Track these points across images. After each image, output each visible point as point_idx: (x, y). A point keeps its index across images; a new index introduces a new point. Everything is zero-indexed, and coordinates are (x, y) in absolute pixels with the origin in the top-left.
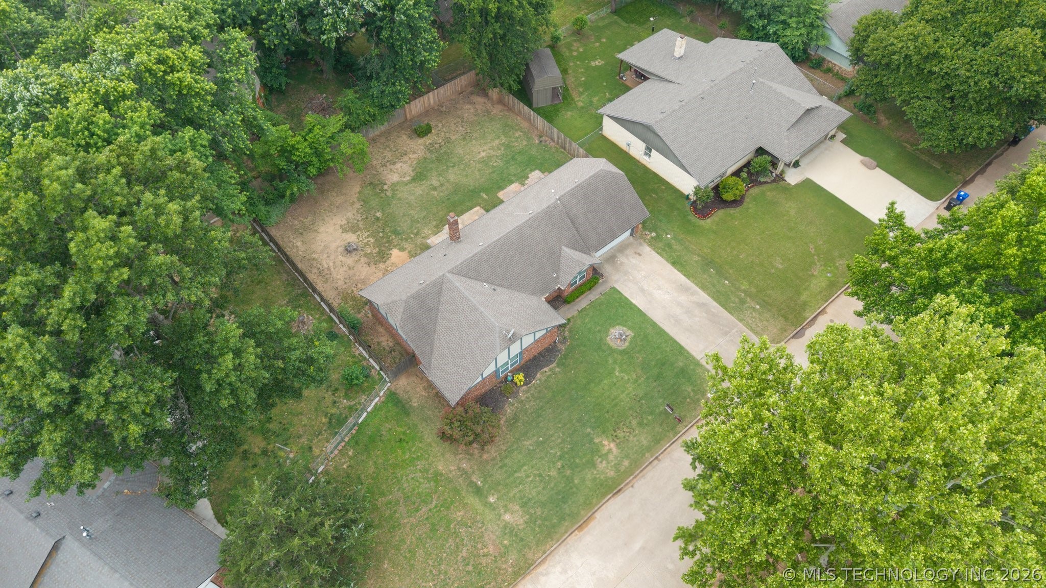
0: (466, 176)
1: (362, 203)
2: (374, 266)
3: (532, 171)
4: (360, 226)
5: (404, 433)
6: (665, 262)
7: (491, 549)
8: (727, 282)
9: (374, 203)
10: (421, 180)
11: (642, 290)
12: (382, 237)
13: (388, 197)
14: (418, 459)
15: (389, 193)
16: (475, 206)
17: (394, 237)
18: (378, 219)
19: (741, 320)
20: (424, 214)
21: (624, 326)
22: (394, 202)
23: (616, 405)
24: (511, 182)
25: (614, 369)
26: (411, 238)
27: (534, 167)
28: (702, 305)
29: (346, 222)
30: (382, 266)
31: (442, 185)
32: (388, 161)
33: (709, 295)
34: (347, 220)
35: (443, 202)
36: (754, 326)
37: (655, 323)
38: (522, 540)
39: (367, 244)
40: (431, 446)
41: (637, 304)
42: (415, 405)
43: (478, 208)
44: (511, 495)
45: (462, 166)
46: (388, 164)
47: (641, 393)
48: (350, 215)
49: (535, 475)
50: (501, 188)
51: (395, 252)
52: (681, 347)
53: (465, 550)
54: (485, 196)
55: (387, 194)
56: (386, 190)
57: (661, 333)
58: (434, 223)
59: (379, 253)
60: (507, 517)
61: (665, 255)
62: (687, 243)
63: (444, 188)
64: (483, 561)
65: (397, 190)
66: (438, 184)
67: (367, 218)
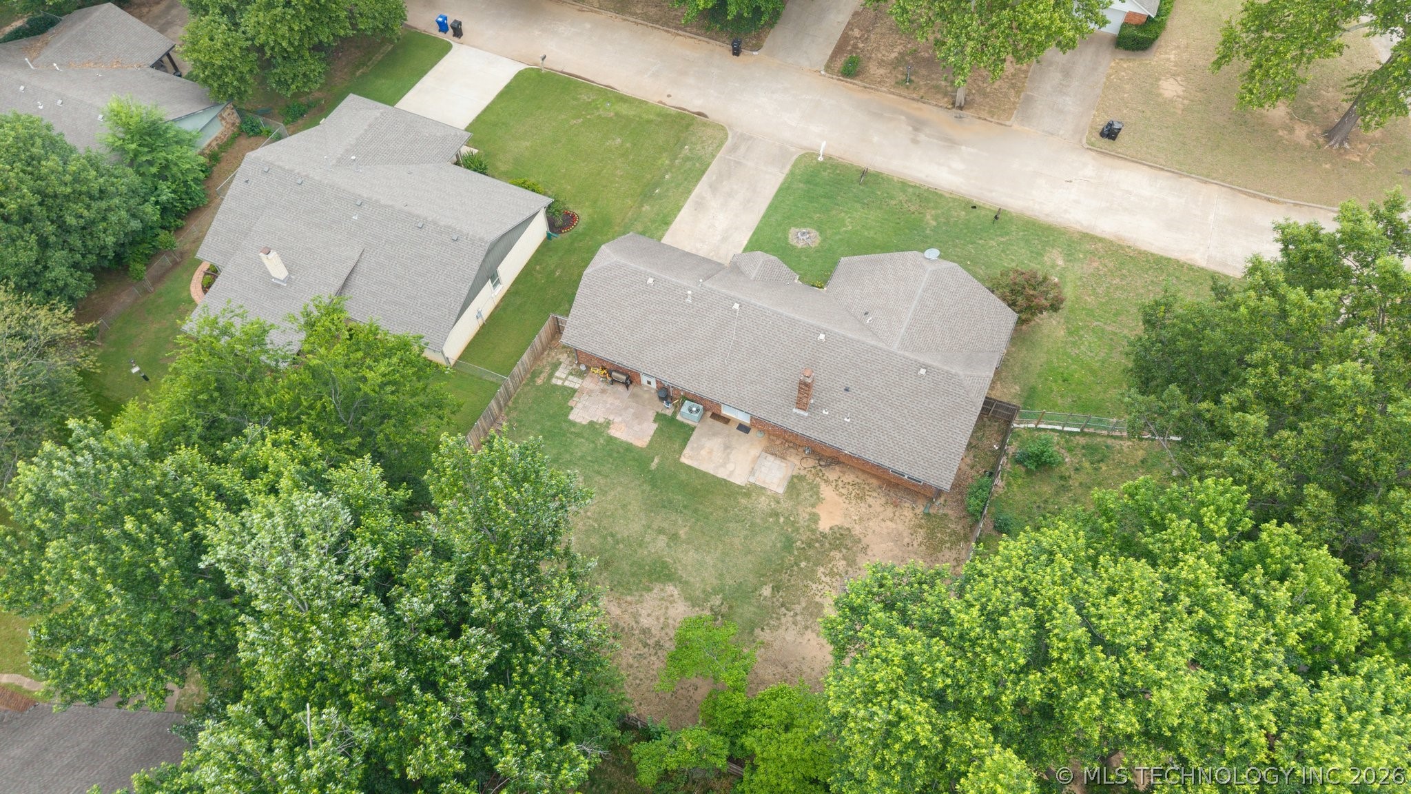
0: (624, 506)
1: (757, 631)
2: (865, 541)
3: (573, 424)
4: (804, 605)
5: (1055, 381)
6: (669, 231)
7: (1096, 264)
8: (667, 176)
9: (747, 611)
10: (665, 565)
11: (724, 239)
12: (807, 559)
13: (724, 599)
14: (1069, 356)
15: (716, 601)
16: (681, 463)
17: (799, 543)
18: (776, 589)
19: (714, 156)
20: (732, 525)
21: (787, 238)
22: (731, 582)
23: (886, 220)
24: (611, 439)
25: (846, 232)
26: (788, 518)
27: (564, 425)
28: (713, 188)
29: (809, 631)
30: (857, 530)
31: (661, 531)
32: (646, 645)
33: (695, 186)
34: (802, 634)
35: (696, 511)
36: (715, 145)
37: (764, 217)
38: (1069, 246)
39: (832, 574)
40: (1048, 350)
41: (748, 238)
42: (1017, 388)
43: (684, 460)
44: (1039, 267)
45: (605, 523)
46: (651, 642)
47: (858, 205)
48: (791, 635)
49: (1007, 255)
50: (629, 448)
51: (824, 525)
52: (780, 189)
53: (1114, 282)
54: (656, 460)
55: (718, 603)
56: (712, 609)
57: (773, 208)
58: (743, 501)
59: (837, 547)
60: (1060, 262)
61: (660, 233)
62: (627, 220)
63: (665, 525)
64: (1111, 265)
65: (704, 591)
66: (661, 537)
67: (783, 605)
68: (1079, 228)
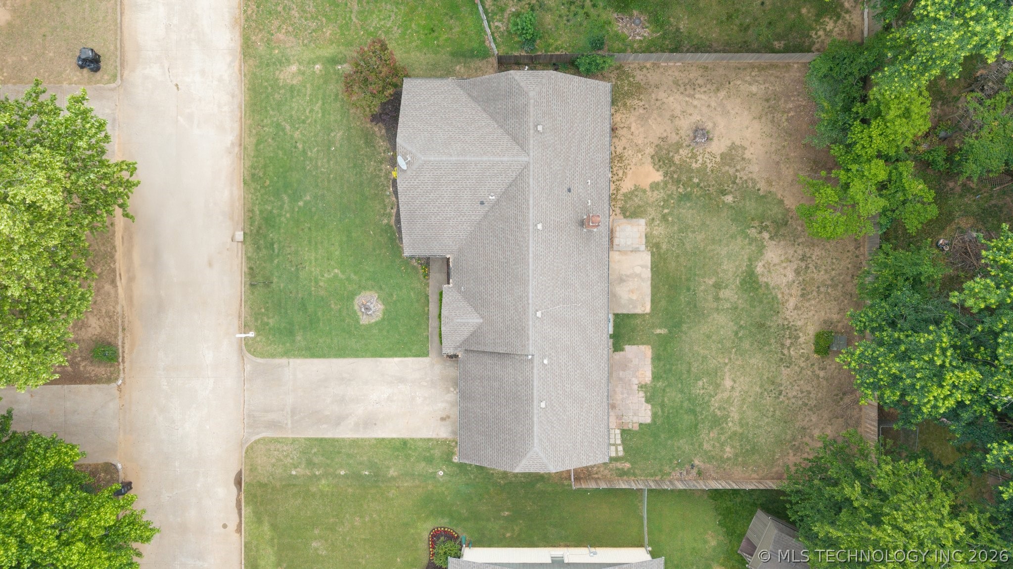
0: (709, 337)
1: (761, 193)
2: (656, 142)
3: (654, 415)
4: (727, 168)
5: (437, 38)
6: (414, 436)
7: (281, 36)
8: (342, 473)
9: (751, 206)
10: (743, 282)
11: (402, 380)
12: (690, 179)
13: (749, 227)
14: (403, 35)
15: (753, 232)
16: (652, 309)
17: (680, 190)
18: (723, 193)
19: (294, 440)
20: (688, 247)
21: (376, 323)
22: (734, 227)
23: (310, 242)
24: (656, 377)
25: (343, 272)
26: (663, 207)
27: (659, 422)
28: (339, 420)
29: (745, 156)
30: (650, 150)
31: (717, 299)
32: (807, 268)
33: (343, 440)
34: (750, 160)
35: (688, 280)
36: (279, 446)
37: (357, 356)
38: (268, 65)
39: (694, 156)
40: (405, 52)
41: (390, 359)
42: (458, 68)
43: (648, 309)
44: (308, 85)
45: (728, 344)
46: (803, 265)
47: (302, 274)
48: (755, 168)
49: (307, 117)
50: (657, 358)
51: (657, 177)
52: (313, 356)
53: (297, 15)
54: (658, 331)
55: (754, 230)
56: (760, 232)
57: (342, 352)
58: (664, 247)
59: (671, 161)
60: (294, 68)
61: (421, 443)
62: (417, 482)
63: (710, 298)
64: (276, 23)
65: (750, 244)
66: (721, 295)
67: (734, 183)
68: (237, 64)
